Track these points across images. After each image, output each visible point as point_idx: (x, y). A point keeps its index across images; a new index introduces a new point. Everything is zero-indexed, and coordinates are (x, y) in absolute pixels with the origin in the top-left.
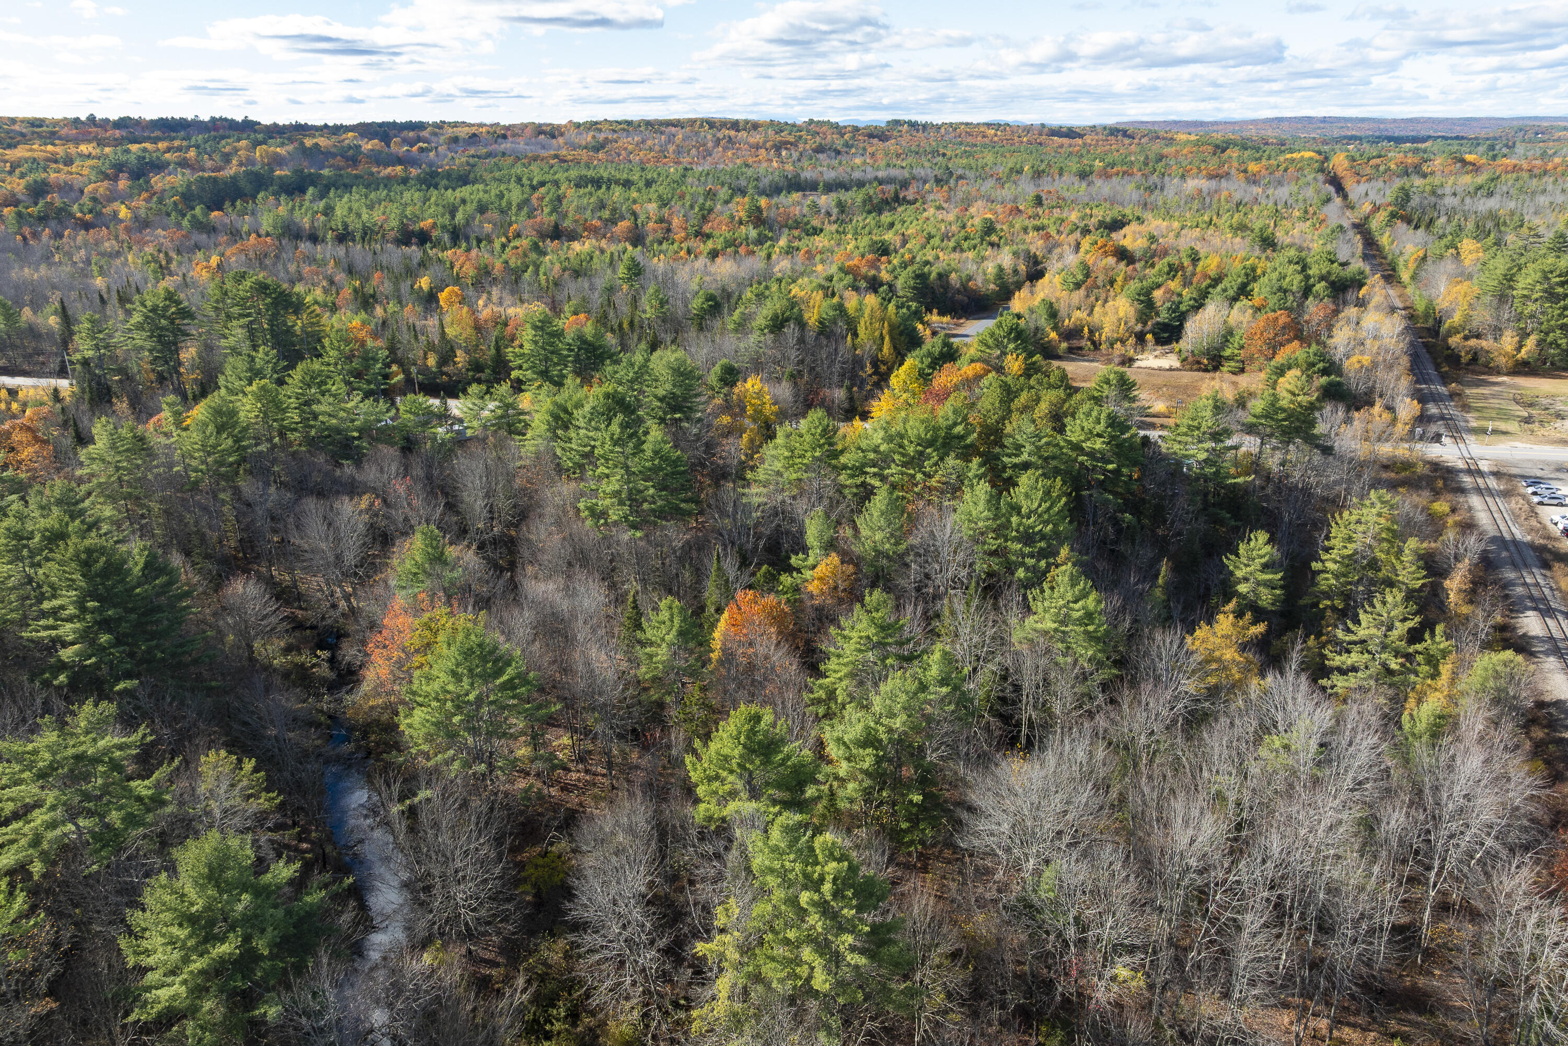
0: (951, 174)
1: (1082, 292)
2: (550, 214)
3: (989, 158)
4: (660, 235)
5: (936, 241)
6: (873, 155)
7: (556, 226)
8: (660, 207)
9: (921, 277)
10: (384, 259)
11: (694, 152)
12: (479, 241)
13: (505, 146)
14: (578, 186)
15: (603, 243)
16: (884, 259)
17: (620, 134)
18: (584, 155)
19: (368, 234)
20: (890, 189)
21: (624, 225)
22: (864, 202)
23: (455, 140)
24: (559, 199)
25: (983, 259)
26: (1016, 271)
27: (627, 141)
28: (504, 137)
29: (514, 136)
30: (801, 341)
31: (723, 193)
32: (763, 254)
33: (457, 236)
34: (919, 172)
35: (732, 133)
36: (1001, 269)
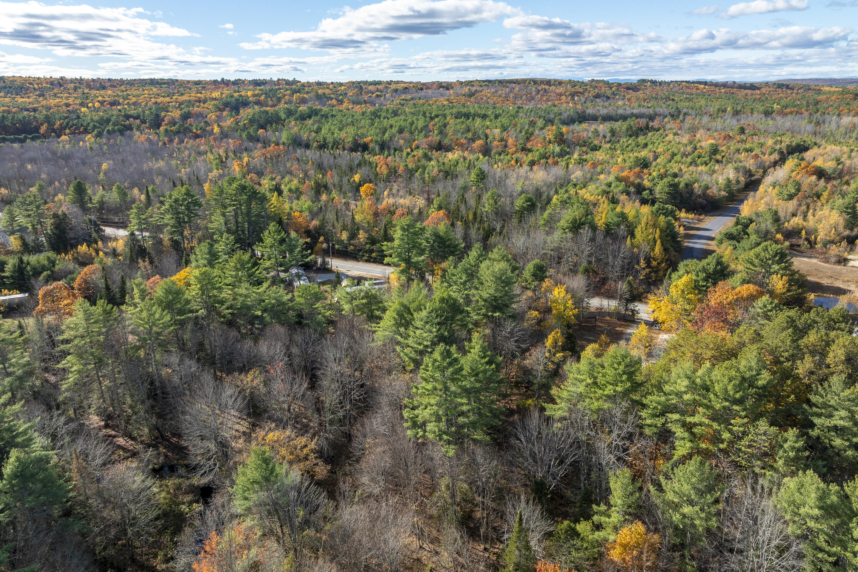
0: (680, 112)
1: (795, 202)
2: (437, 135)
3: (703, 102)
4: (499, 149)
5: (678, 158)
6: (629, 100)
7: (440, 143)
8: (502, 132)
9: (675, 186)
10: (339, 161)
11: (524, 97)
12: (395, 150)
13: (422, 93)
14: (456, 118)
15: (466, 154)
16: (645, 171)
17: (483, 88)
18: (463, 99)
19: (336, 144)
20: (643, 122)
21: (479, 143)
22: (627, 130)
23: (396, 91)
24: (445, 126)
25: (714, 172)
26: (738, 182)
27: (487, 92)
28: (422, 89)
29: (426, 89)
30: (593, 240)
31: (540, 123)
32: (564, 163)
33: (383, 146)
34: (659, 110)
35: (547, 87)
36: (729, 181)
